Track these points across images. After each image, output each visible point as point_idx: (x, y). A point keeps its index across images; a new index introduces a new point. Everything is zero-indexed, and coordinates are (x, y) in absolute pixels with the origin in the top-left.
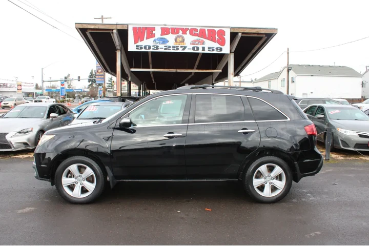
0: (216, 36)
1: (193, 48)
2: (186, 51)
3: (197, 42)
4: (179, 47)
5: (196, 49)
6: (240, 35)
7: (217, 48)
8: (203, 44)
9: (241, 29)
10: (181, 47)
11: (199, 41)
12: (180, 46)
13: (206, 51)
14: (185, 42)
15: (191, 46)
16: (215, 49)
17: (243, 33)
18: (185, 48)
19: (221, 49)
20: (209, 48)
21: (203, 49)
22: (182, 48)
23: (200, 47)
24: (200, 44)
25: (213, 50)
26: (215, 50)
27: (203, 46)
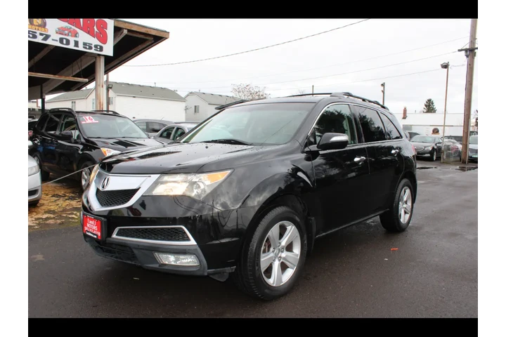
0: (95, 27)
1: (61, 40)
2: (49, 42)
3: (67, 32)
4: (38, 34)
5: (65, 42)
6: (125, 32)
7: (96, 46)
8: (76, 36)
9: (127, 24)
10: (41, 34)
11: (69, 29)
12: (38, 32)
13: (81, 48)
14: (47, 27)
15: (58, 37)
16: (93, 46)
17: (129, 31)
18: (47, 37)
19: (101, 49)
20: (85, 44)
21: (76, 44)
22: (42, 37)
23: (72, 40)
24: (72, 36)
25: (91, 48)
26: (94, 48)
27: (76, 39)
